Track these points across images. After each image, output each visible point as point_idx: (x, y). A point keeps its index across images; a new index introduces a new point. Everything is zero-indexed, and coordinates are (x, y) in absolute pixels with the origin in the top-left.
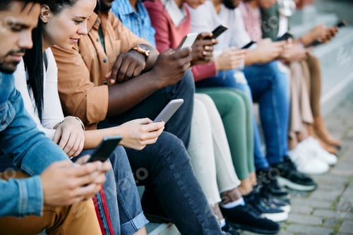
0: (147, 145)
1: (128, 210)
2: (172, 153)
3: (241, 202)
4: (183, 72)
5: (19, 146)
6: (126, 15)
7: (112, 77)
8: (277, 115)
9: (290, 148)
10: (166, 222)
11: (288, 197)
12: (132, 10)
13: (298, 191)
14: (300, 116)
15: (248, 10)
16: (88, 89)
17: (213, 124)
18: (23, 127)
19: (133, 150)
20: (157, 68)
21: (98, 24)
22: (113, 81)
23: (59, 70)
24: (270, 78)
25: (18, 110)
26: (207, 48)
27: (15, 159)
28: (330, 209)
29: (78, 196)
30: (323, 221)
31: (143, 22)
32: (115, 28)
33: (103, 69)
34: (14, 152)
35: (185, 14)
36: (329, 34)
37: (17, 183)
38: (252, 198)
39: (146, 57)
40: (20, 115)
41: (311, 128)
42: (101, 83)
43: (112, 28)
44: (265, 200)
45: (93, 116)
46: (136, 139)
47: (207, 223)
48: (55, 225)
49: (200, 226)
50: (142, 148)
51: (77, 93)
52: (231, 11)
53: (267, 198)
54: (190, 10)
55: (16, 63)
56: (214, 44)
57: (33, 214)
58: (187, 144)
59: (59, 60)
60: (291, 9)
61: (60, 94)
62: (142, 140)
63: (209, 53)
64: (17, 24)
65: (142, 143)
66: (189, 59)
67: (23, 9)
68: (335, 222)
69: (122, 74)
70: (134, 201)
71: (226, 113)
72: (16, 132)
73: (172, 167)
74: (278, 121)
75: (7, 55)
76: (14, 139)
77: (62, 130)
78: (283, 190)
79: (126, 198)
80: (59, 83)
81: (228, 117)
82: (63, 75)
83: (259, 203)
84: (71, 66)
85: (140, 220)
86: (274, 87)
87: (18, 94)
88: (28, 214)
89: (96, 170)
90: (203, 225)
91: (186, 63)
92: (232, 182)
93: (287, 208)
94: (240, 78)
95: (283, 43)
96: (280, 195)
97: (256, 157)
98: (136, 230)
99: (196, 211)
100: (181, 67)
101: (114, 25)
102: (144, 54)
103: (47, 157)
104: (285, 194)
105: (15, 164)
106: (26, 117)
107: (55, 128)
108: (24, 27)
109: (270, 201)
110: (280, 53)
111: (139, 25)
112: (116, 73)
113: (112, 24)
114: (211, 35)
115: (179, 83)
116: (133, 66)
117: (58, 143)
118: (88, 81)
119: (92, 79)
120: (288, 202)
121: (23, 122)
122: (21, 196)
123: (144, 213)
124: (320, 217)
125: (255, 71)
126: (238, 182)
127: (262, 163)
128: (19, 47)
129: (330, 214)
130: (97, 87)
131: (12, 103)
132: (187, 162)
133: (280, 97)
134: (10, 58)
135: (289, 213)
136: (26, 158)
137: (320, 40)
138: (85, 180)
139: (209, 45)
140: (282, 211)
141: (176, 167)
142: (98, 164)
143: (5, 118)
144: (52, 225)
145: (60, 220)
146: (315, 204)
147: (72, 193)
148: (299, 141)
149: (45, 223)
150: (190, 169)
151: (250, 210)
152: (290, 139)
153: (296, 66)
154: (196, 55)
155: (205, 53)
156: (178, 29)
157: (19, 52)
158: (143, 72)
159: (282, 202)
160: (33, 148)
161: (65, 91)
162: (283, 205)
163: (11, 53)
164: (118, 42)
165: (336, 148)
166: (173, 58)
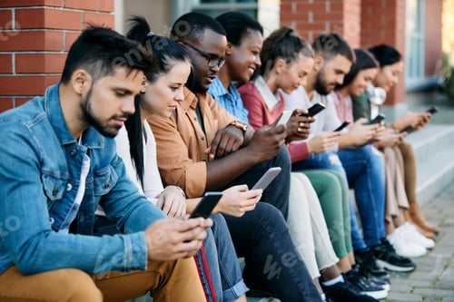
0: (246, 212)
1: (229, 277)
2: (271, 223)
3: (340, 279)
4: (278, 148)
5: (122, 210)
6: (220, 97)
7: (211, 152)
8: (373, 198)
9: (387, 232)
10: (268, 296)
11: (388, 276)
12: (225, 92)
13: (397, 272)
14: (396, 201)
15: (339, 98)
16: (187, 165)
17: (310, 203)
18: (125, 191)
19: (233, 217)
20: (253, 144)
21: (196, 104)
22: (212, 156)
23: (158, 147)
24: (365, 162)
25: (120, 174)
26: (302, 124)
27: (118, 223)
28: (430, 288)
29: (181, 252)
30: (423, 298)
31: (236, 103)
32: (211, 109)
33: (202, 146)
34: (118, 216)
35: (279, 99)
36: (421, 119)
37: (122, 238)
38: (352, 276)
39: (244, 132)
40: (123, 179)
41: (407, 213)
42: (200, 160)
43: (209, 108)
44: (365, 279)
45: (192, 191)
46: (235, 206)
47: (308, 291)
48: (159, 286)
49: (301, 294)
50: (242, 215)
51: (175, 169)
52: (324, 97)
53: (367, 277)
54: (284, 95)
55: (118, 127)
56: (310, 122)
57: (138, 268)
58: (286, 216)
59: (158, 137)
60: (381, 97)
61: (160, 170)
62: (241, 207)
63: (304, 130)
64: (122, 89)
65: (242, 210)
66: (285, 135)
67: (128, 75)
68: (435, 299)
69: (221, 149)
70: (235, 269)
71: (322, 192)
72: (118, 196)
73: (272, 236)
74: (374, 204)
75: (110, 119)
76: (117, 203)
77: (164, 199)
78: (382, 270)
79: (227, 265)
80: (158, 159)
81: (325, 196)
82: (162, 152)
83: (358, 281)
84: (169, 144)
85: (240, 288)
86: (368, 170)
87: (120, 159)
88: (133, 269)
89: (199, 226)
90: (304, 293)
91: (282, 139)
92: (331, 260)
93: (387, 287)
94: (335, 160)
95: (376, 125)
96: (379, 275)
97: (354, 238)
98: (237, 298)
99: (297, 280)
100: (277, 143)
101: (211, 105)
102: (242, 129)
103: (149, 219)
104: (384, 274)
105: (118, 228)
106: (128, 182)
107: (157, 197)
108: (128, 92)
109: (370, 279)
110: (373, 135)
111: (232, 106)
112: (215, 148)
113: (209, 104)
114: (307, 112)
115: (276, 158)
116: (232, 141)
117: (162, 209)
118: (187, 158)
119: (190, 156)
120: (387, 280)
121: (125, 186)
122: (126, 250)
123: (245, 282)
124: (420, 294)
125: (350, 155)
126: (337, 260)
127: (360, 244)
128: (122, 112)
129: (430, 292)
130: (195, 164)
131: (115, 168)
132: (286, 231)
133: (375, 180)
134: (113, 122)
135: (389, 292)
136: (129, 222)
137: (413, 125)
138: (188, 235)
139: (304, 122)
140: (382, 289)
141: (276, 236)
142: (201, 220)
143: (108, 181)
144: (156, 286)
145: (164, 281)
146: (415, 283)
147: (176, 249)
148: (396, 226)
149: (150, 285)
150: (290, 238)
151: (350, 286)
152: (387, 222)
153: (389, 151)
154: (290, 130)
155: (300, 130)
156: (272, 113)
157: (121, 117)
158: (241, 147)
159: (382, 281)
160: (135, 211)
161: (165, 167)
162: (384, 284)
163: (114, 117)
164: (216, 121)
165: (434, 234)
166: (269, 134)
